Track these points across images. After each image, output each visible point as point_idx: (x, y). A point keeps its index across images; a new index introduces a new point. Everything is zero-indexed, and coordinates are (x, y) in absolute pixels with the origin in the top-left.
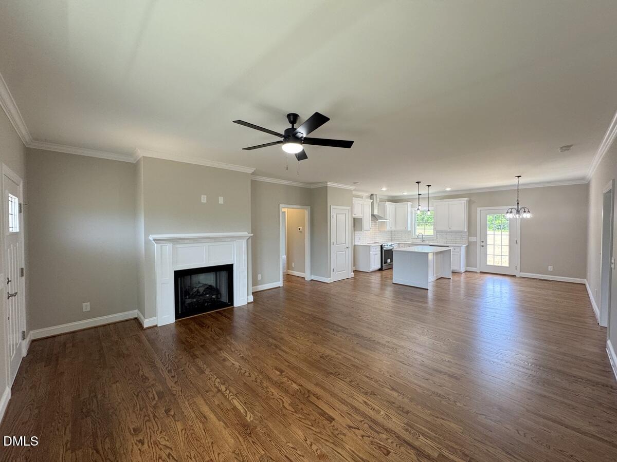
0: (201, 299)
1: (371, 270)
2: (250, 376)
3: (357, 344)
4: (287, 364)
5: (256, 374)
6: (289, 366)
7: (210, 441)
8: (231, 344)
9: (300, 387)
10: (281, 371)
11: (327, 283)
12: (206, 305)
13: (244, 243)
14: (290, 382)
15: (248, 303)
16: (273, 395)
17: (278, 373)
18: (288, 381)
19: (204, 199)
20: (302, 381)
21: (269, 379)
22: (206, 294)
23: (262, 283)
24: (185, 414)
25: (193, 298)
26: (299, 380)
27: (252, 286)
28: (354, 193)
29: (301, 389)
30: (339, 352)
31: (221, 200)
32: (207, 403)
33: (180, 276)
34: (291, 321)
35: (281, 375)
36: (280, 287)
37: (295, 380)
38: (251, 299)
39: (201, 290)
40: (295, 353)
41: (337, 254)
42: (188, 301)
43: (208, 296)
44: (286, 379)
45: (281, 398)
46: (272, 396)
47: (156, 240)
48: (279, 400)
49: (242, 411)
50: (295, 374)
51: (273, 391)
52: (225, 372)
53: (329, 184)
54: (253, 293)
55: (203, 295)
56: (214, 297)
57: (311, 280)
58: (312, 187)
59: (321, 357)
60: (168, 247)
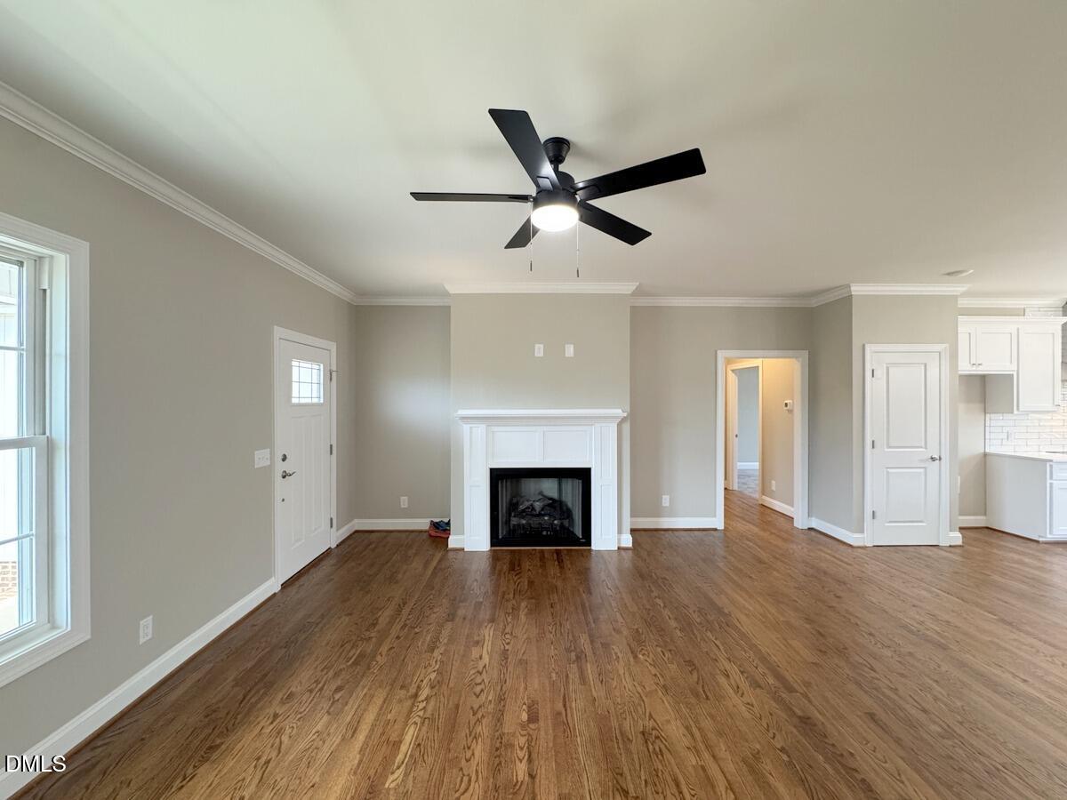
0: (535, 522)
1: (1049, 537)
2: (478, 697)
3: (782, 750)
4: (560, 706)
5: (490, 698)
6: (559, 714)
7: (317, 779)
8: (516, 617)
9: (527, 778)
10: (533, 718)
11: (850, 546)
12: (544, 533)
13: (612, 429)
14: (521, 754)
15: (619, 548)
16: (467, 761)
17: (525, 717)
18: (522, 749)
19: (539, 350)
20: (545, 770)
21: (499, 718)
22: (544, 515)
23: (672, 514)
24: (346, 708)
25: (523, 517)
26: (542, 762)
27: (631, 516)
28: (963, 303)
29: (524, 787)
30: (701, 746)
31: (570, 351)
32: (381, 709)
33: (499, 477)
34: (666, 612)
35: (523, 726)
36: (715, 530)
37: (534, 756)
38: (627, 541)
39: (538, 506)
40: (598, 692)
41: (888, 472)
42: (514, 521)
43: (546, 518)
44: (523, 740)
45: (473, 778)
46: (463, 761)
47: (464, 418)
48: (466, 779)
49: (400, 757)
50: (551, 737)
51: (477, 753)
52: (456, 664)
53: (857, 289)
54: (633, 531)
55: (540, 515)
56: (556, 522)
57: (810, 529)
58: (814, 303)
59: (643, 733)
60: (480, 430)
